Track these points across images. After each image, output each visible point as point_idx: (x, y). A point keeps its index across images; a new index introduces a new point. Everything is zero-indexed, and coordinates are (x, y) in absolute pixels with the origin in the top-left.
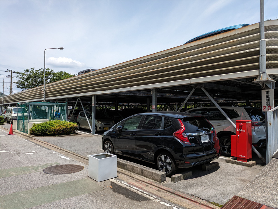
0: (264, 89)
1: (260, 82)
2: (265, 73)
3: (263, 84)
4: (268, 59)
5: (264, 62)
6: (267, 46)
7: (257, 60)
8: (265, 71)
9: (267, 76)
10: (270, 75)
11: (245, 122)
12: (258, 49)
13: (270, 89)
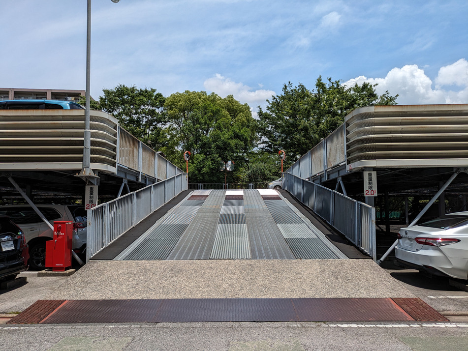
0: (88, 185)
1: (82, 177)
2: (88, 167)
3: (87, 179)
4: (93, 152)
5: (88, 155)
6: (91, 137)
7: (81, 151)
8: (89, 165)
9: (90, 170)
10: (94, 170)
11: (64, 223)
12: (83, 139)
13: (94, 185)
